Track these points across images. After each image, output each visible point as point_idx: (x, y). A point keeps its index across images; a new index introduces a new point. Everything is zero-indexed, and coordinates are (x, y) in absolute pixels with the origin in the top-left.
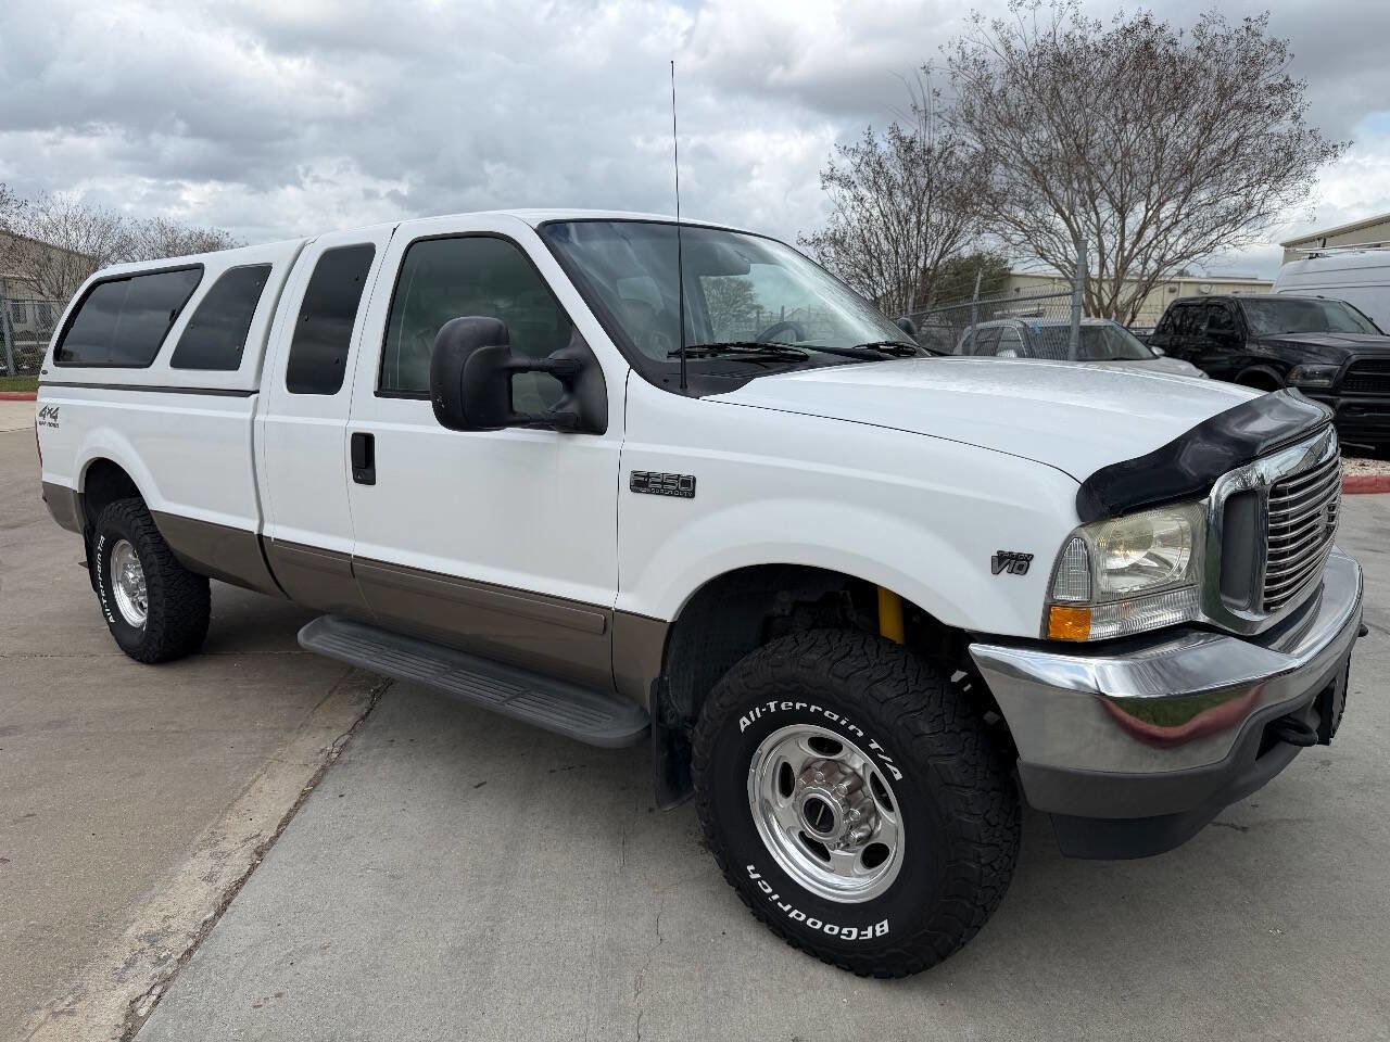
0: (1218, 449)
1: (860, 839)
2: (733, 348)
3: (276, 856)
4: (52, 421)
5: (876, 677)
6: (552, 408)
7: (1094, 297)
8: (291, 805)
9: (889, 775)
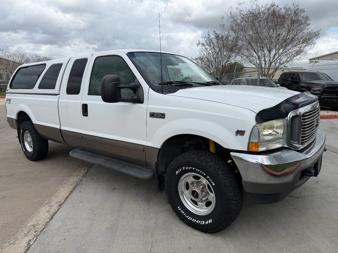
0: (290, 106)
1: (205, 200)
2: (175, 83)
3: (65, 206)
4: (9, 102)
5: (208, 161)
6: (130, 97)
7: (263, 72)
8: (68, 194)
9: (211, 184)
